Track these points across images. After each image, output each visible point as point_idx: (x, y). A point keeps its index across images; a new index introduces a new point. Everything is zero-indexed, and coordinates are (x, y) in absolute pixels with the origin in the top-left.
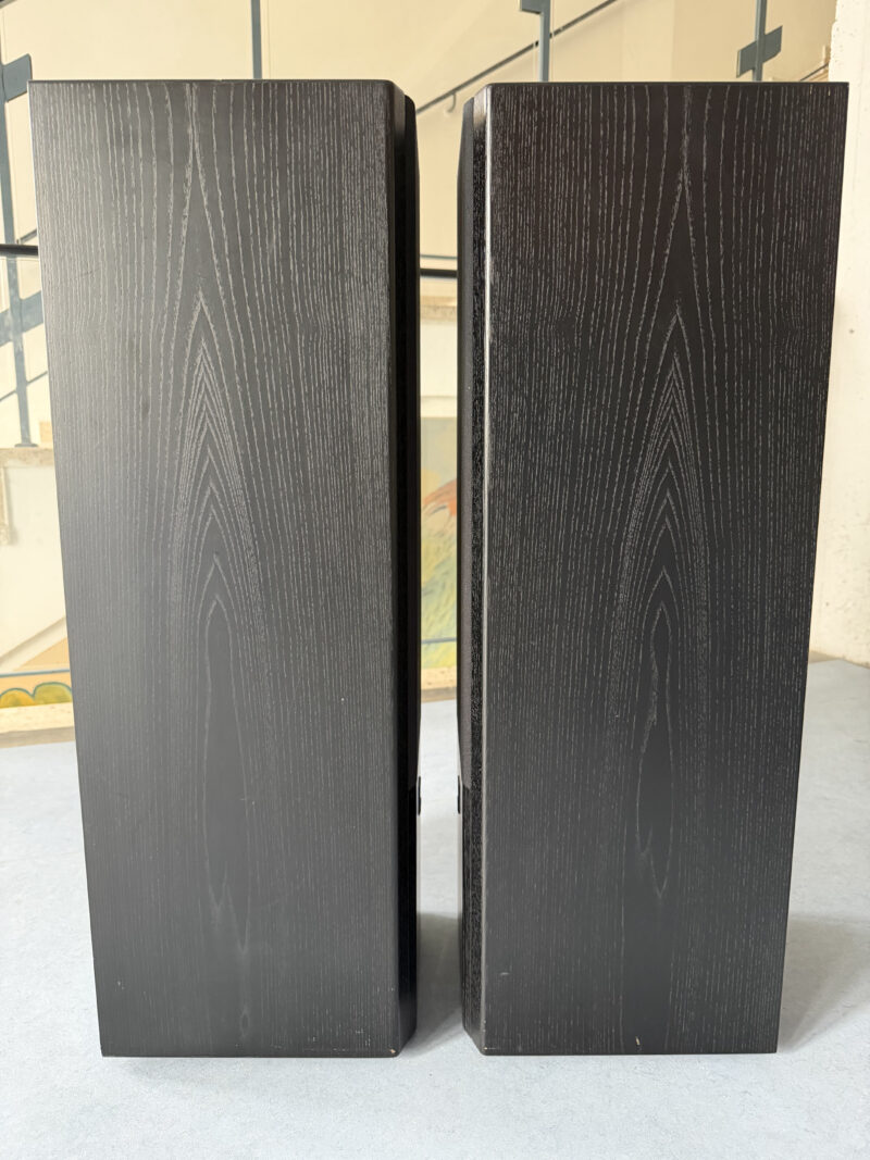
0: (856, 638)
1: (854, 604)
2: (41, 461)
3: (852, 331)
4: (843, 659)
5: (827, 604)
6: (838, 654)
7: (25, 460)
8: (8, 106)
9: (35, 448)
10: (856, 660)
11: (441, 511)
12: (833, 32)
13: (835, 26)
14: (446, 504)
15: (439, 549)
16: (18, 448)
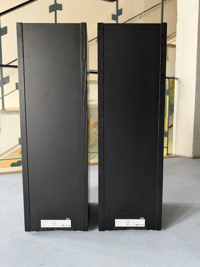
0: (187, 152)
1: (186, 144)
2: (7, 113)
3: (183, 86)
4: (184, 156)
5: (181, 145)
6: (183, 155)
7: (3, 113)
8: (2, 37)
9: (5, 110)
10: (187, 156)
11: (95, 128)
12: (177, 25)
13: (177, 23)
14: (96, 126)
15: (94, 136)
16: (2, 110)
